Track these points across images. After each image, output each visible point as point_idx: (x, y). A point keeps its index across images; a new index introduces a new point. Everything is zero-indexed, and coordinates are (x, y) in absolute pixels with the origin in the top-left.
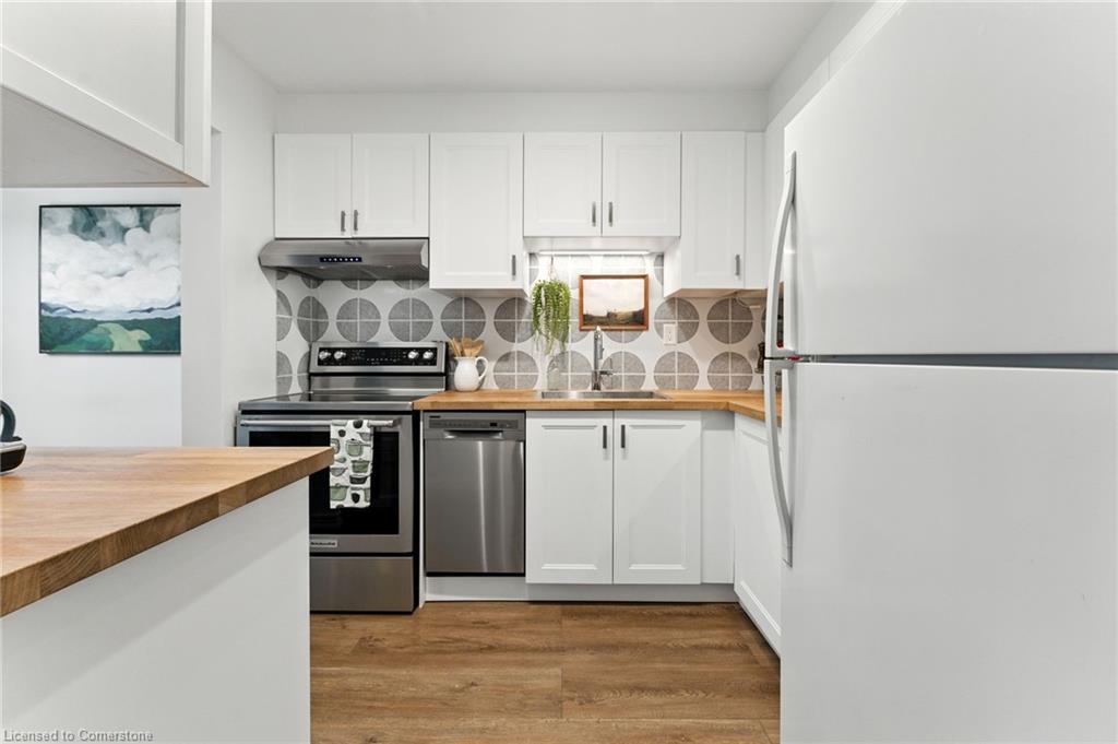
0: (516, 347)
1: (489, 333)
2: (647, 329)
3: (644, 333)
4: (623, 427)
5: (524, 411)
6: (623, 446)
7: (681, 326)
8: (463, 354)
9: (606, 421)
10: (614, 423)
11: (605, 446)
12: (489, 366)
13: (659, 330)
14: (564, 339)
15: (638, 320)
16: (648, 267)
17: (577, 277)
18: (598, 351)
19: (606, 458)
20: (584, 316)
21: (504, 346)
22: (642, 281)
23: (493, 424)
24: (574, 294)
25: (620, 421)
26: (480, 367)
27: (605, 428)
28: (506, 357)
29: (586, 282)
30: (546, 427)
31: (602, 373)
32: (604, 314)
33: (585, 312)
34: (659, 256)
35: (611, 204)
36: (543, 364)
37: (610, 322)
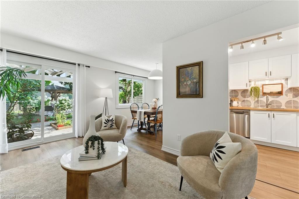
0: (246, 99)
1: (240, 96)
2: (283, 95)
3: (281, 96)
4: (274, 114)
5: (250, 110)
6: (274, 117)
7: (294, 94)
8: (234, 100)
9: (270, 113)
10: (271, 114)
11: (269, 117)
12: (240, 103)
13: (287, 95)
14: (258, 97)
15: (280, 93)
16: (283, 82)
17: (262, 85)
18: (267, 100)
19: (269, 119)
20: (264, 93)
21: (244, 99)
22: (281, 85)
23: (243, 112)
24: (261, 88)
25: (273, 113)
26: (238, 103)
27: (269, 114)
28: (244, 101)
29: (264, 86)
30: (255, 113)
31: (268, 104)
32: (270, 92)
33: (264, 92)
34: (286, 79)
35: (271, 72)
36: (253, 102)
37: (271, 94)
